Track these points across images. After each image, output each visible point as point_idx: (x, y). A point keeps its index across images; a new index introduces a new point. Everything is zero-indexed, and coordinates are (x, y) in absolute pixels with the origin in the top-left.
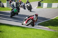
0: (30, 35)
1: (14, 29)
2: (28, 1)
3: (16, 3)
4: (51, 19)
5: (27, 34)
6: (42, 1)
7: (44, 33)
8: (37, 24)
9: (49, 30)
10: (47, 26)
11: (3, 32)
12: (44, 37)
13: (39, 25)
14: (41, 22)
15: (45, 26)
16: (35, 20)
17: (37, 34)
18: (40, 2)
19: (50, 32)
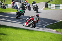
0: (37, 38)
1: (19, 32)
2: (34, 2)
3: (22, 3)
4: (59, 21)
5: (34, 37)
6: (50, 1)
7: (52, 36)
8: (44, 26)
9: (57, 33)
10: (55, 28)
11: (8, 35)
12: (52, 40)
13: (46, 27)
14: (48, 25)
15: (52, 29)
16: (36, 21)
17: (44, 37)
18: (48, 2)
19: (58, 35)
